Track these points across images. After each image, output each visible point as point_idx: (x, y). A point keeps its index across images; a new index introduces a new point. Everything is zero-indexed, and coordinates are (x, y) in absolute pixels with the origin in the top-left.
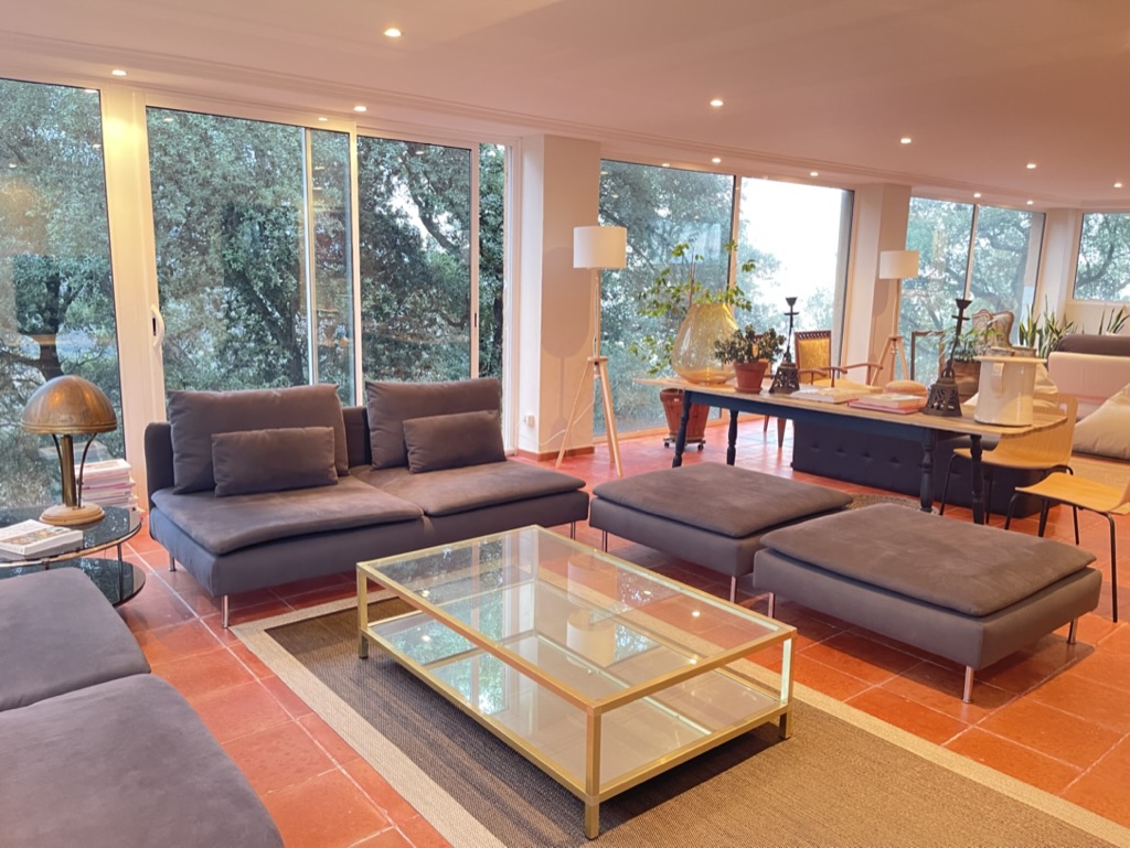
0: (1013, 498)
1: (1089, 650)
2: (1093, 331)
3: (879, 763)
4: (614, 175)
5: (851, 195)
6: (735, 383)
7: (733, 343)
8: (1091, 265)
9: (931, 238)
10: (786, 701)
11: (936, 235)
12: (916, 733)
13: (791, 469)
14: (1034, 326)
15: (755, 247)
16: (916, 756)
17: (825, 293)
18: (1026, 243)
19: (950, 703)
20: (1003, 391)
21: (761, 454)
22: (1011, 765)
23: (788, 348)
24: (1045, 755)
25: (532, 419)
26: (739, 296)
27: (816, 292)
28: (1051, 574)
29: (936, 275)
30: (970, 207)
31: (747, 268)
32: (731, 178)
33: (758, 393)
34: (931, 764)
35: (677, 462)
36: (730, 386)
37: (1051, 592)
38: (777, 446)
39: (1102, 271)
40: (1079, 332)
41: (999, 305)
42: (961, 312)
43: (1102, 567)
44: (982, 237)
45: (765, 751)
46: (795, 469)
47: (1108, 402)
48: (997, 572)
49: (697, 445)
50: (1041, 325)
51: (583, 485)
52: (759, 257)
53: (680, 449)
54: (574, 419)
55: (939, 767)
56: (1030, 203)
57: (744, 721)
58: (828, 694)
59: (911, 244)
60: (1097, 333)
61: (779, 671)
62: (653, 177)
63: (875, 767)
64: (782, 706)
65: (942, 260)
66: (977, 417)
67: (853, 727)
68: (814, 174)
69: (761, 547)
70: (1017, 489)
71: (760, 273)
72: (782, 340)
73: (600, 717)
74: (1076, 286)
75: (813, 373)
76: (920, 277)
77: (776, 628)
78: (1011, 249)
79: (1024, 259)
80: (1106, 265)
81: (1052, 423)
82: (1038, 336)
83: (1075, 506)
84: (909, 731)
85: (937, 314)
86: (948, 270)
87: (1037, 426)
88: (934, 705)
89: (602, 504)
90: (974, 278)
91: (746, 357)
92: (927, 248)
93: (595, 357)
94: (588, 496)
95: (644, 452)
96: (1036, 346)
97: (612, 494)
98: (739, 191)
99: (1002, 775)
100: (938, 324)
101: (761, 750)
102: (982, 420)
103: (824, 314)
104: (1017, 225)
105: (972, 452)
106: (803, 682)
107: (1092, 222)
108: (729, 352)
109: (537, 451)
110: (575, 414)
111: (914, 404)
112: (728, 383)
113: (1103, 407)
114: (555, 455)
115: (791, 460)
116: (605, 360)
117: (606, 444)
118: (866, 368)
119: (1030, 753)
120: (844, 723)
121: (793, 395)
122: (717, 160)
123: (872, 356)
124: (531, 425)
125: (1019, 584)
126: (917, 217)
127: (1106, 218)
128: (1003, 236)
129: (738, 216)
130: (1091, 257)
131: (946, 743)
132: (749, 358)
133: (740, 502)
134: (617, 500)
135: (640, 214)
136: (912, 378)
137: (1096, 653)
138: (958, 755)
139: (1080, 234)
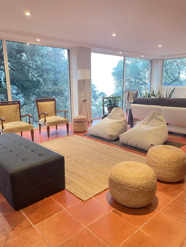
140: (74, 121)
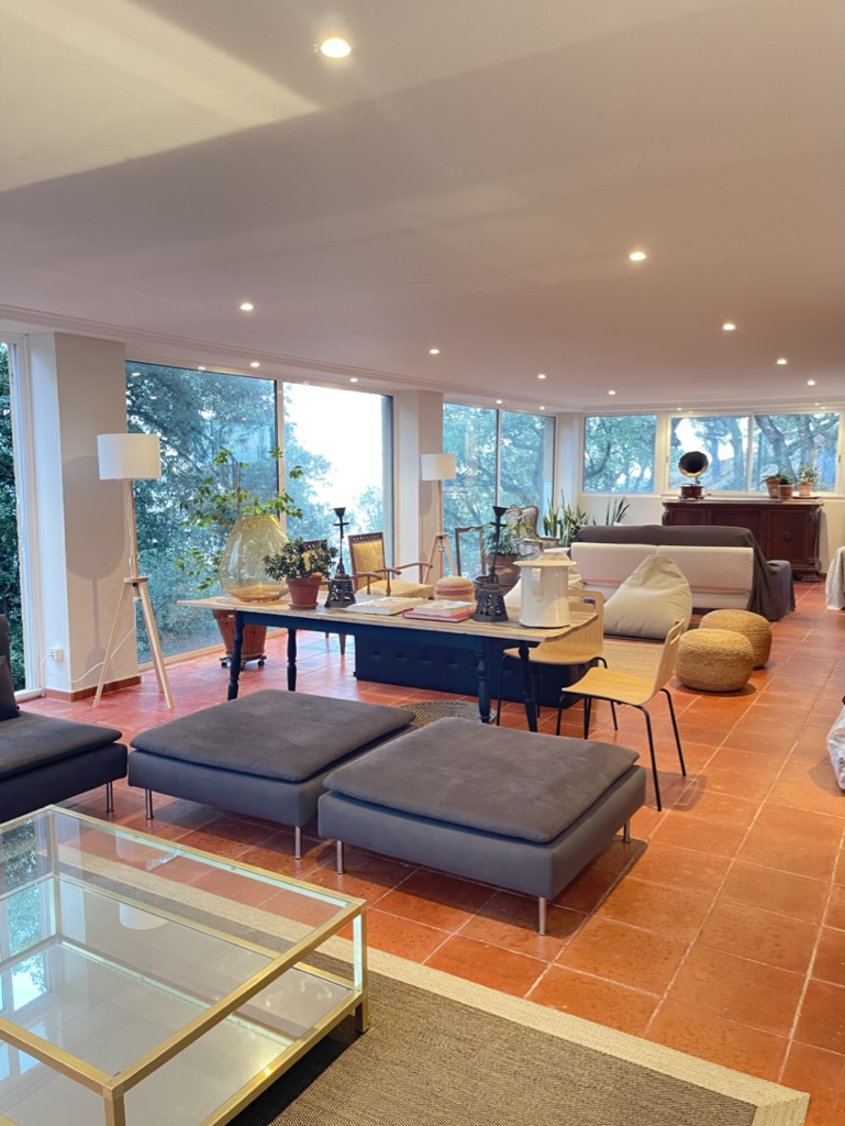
0: (561, 699)
1: (642, 847)
2: (601, 523)
3: (465, 1039)
4: (151, 376)
5: (390, 401)
6: (288, 598)
7: (284, 558)
8: (594, 461)
9: (463, 438)
10: (361, 988)
11: (467, 436)
12: (499, 988)
13: (355, 679)
14: (555, 517)
15: (306, 448)
16: (501, 1019)
17: (375, 490)
18: (541, 444)
19: (527, 939)
20: (542, 594)
21: (325, 664)
22: (594, 1007)
23: (341, 560)
24: (623, 985)
25: (60, 654)
26: (290, 503)
27: (367, 490)
28: (605, 781)
29: (471, 472)
30: (493, 412)
31: (294, 474)
32: (272, 382)
33: (314, 608)
34: (517, 1027)
35: (233, 693)
36: (284, 603)
37: (606, 799)
38: (340, 653)
39: (603, 467)
40: (591, 524)
41: (525, 499)
42: (498, 519)
43: (644, 762)
44: (506, 437)
45: (341, 1058)
46: (358, 679)
47: (622, 586)
48: (557, 788)
49: (257, 661)
50: (561, 517)
51: (119, 736)
52: (311, 458)
53: (236, 670)
54: (111, 650)
55: (526, 1028)
56: (542, 408)
57: (313, 1029)
58: (406, 956)
59: (447, 444)
60: (604, 524)
61: (351, 938)
62: (193, 380)
63: (461, 1047)
64: (357, 995)
65: (475, 458)
66: (522, 621)
67: (435, 996)
68: (354, 380)
69: (324, 790)
70: (564, 689)
71: (312, 473)
72: (334, 552)
73: (122, 1098)
74: (584, 478)
75: (369, 576)
76: (458, 475)
77: (343, 904)
78: (528, 448)
79: (541, 456)
80: (605, 460)
81: (586, 621)
82: (559, 526)
83: (612, 701)
84: (492, 987)
85: (474, 507)
86: (480, 468)
87: (575, 625)
88: (512, 945)
89: (142, 756)
90: (502, 475)
91: (298, 572)
92: (461, 448)
93: (133, 577)
94: (125, 748)
95: (198, 675)
96: (558, 536)
97: (155, 744)
98: (282, 394)
99: (587, 1022)
100: (476, 516)
101: (336, 1058)
102: (526, 624)
103: (376, 510)
104: (532, 427)
105: (520, 652)
106: (379, 946)
107: (592, 424)
108: (278, 567)
109: (70, 691)
110: (113, 643)
111: (465, 611)
112: (282, 598)
113: (619, 591)
114: (92, 692)
115: (354, 670)
116: (145, 580)
117: (153, 671)
118: (418, 567)
119: (608, 987)
120: (424, 994)
121: (349, 608)
122: (255, 365)
123: (422, 556)
124: (60, 660)
125: (579, 798)
126: (450, 420)
127: (602, 420)
128: (522, 436)
129: (283, 420)
130: (593, 452)
131: (529, 993)
132: (301, 573)
133: (301, 738)
134: (160, 752)
135: (180, 417)
136: (460, 575)
137: (649, 849)
138: (542, 1007)
139: (585, 435)
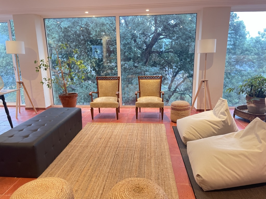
140: (172, 107)
